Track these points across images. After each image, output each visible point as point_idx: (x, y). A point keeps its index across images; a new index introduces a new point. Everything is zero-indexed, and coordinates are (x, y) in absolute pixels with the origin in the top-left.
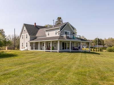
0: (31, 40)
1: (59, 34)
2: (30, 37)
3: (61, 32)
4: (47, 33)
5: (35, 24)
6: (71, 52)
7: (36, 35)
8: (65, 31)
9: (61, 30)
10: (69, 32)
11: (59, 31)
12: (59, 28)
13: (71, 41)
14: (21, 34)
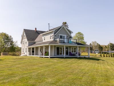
0: (29, 45)
1: (53, 38)
2: (29, 42)
3: (55, 36)
4: (43, 38)
5: (36, 29)
6: (66, 57)
7: (35, 40)
8: (60, 35)
9: (54, 34)
10: (65, 36)
11: (53, 34)
12: (52, 32)
13: (65, 45)
14: (22, 40)
